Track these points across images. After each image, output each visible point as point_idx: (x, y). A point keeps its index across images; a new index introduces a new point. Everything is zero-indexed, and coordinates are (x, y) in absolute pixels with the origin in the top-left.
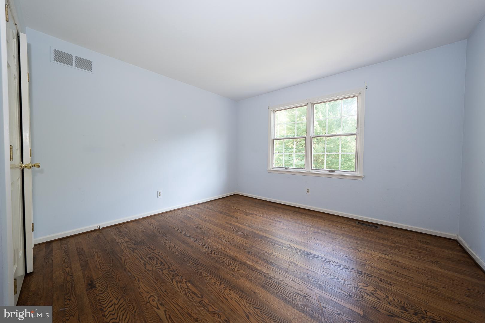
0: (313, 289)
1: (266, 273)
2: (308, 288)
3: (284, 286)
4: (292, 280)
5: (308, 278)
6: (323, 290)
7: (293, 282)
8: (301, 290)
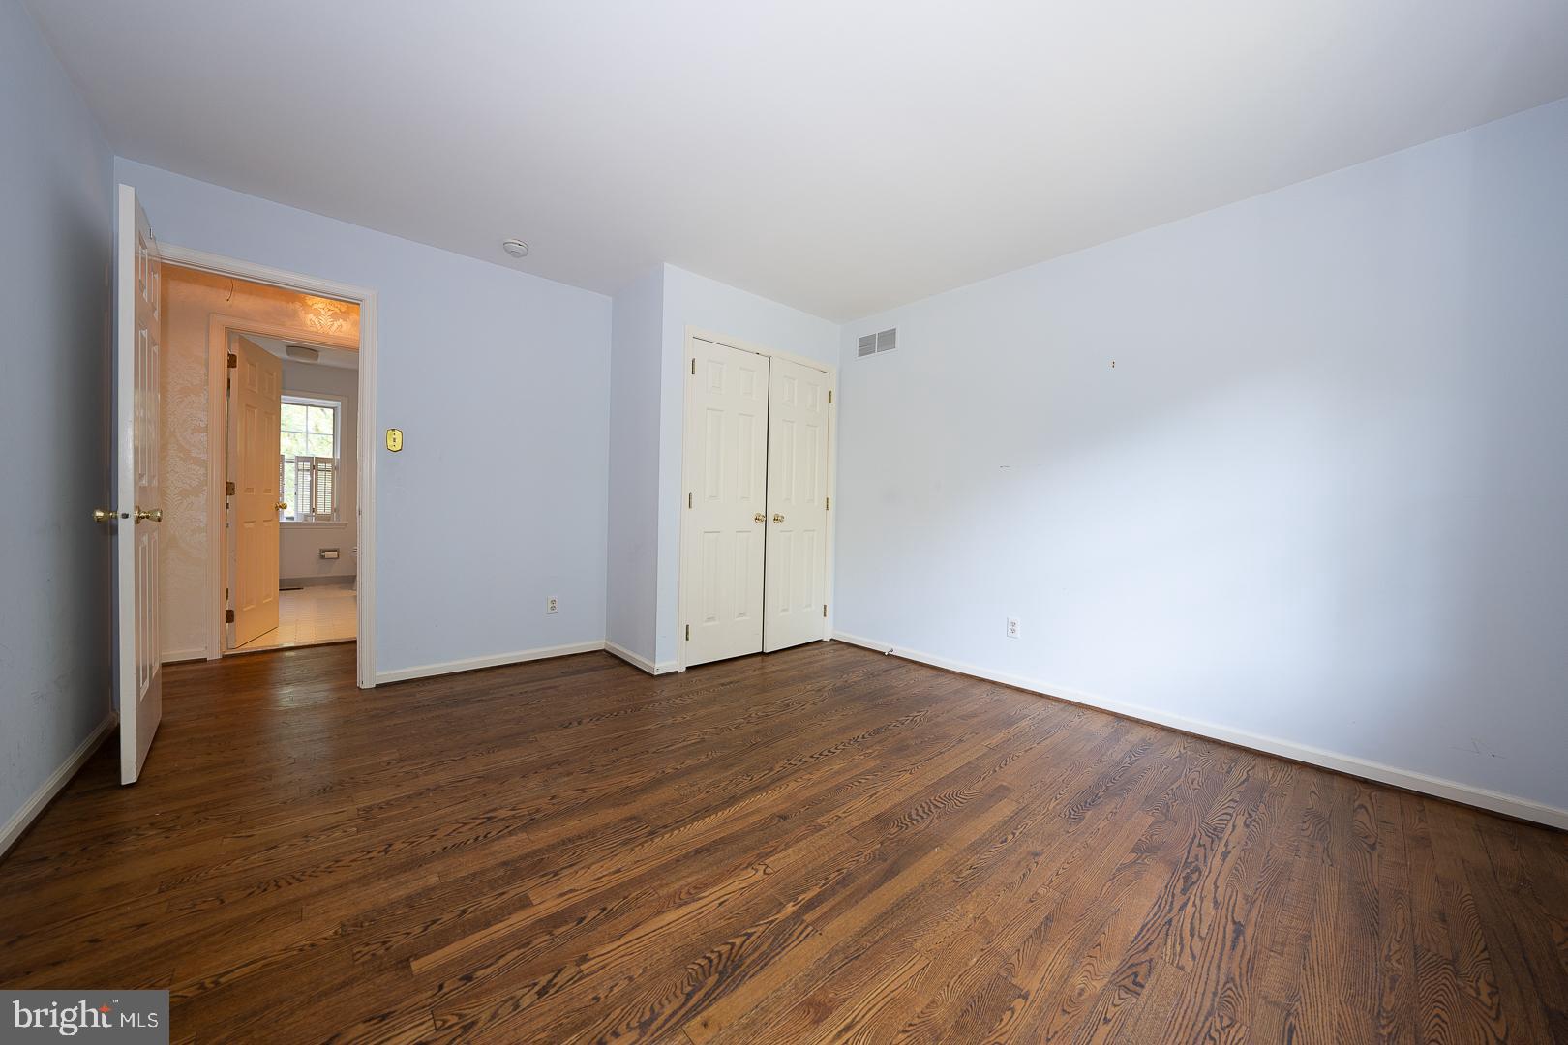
0: (562, 899)
1: (676, 832)
2: (571, 891)
3: (612, 850)
4: (619, 871)
5: (604, 909)
6: (541, 920)
7: (611, 870)
8: (578, 875)
